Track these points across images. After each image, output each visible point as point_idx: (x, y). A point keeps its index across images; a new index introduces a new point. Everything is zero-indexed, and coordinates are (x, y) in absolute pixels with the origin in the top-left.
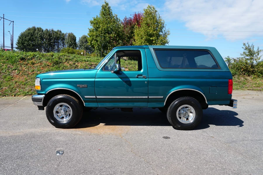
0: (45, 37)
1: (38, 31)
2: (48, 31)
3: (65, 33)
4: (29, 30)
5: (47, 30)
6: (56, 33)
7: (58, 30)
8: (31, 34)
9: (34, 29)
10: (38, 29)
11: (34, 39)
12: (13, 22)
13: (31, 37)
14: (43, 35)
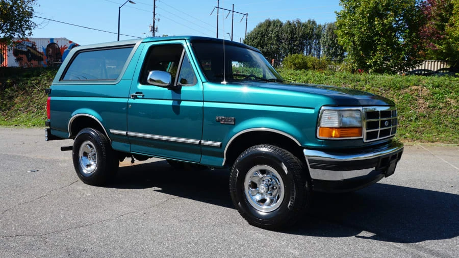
0: (285, 35)
1: (274, 26)
2: (290, 24)
3: (323, 24)
4: (260, 26)
5: (289, 22)
6: (305, 26)
7: (309, 21)
8: (262, 33)
9: (269, 23)
10: (274, 22)
11: (266, 42)
12: (247, 15)
13: (261, 40)
14: (282, 34)
